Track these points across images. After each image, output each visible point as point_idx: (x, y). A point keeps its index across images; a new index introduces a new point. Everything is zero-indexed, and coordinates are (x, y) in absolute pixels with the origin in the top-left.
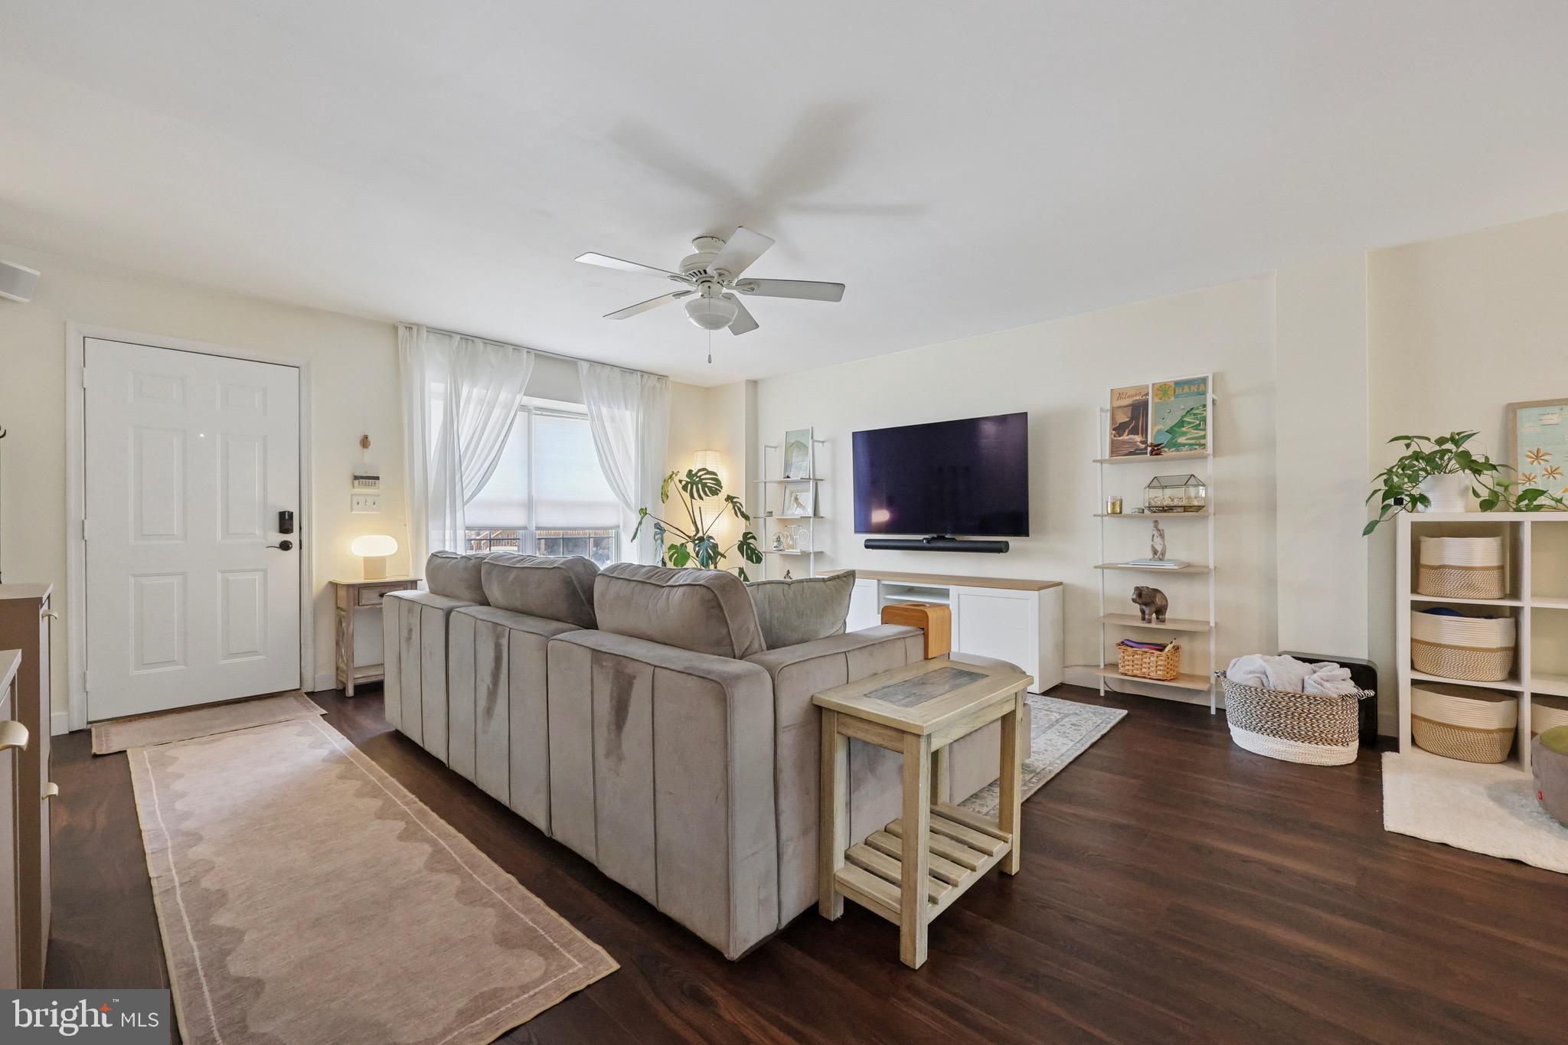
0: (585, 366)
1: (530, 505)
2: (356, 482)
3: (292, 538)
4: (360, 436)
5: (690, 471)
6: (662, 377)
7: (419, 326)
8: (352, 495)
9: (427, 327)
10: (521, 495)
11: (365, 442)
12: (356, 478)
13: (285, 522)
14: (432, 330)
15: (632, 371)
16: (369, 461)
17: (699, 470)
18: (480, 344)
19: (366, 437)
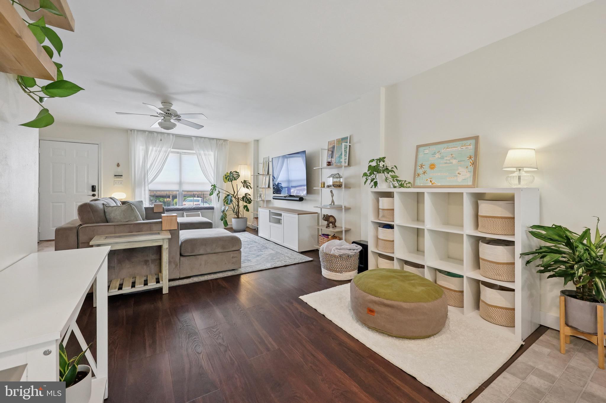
0: (194, 139)
1: (180, 183)
2: (115, 177)
3: (96, 193)
4: (116, 164)
5: (231, 172)
6: (225, 140)
7: (134, 130)
8: (114, 181)
9: (137, 130)
10: (177, 180)
11: (118, 165)
12: (115, 176)
13: (93, 188)
14: (138, 131)
15: (213, 139)
16: (119, 171)
17: (234, 172)
18: (155, 134)
19: (118, 164)
